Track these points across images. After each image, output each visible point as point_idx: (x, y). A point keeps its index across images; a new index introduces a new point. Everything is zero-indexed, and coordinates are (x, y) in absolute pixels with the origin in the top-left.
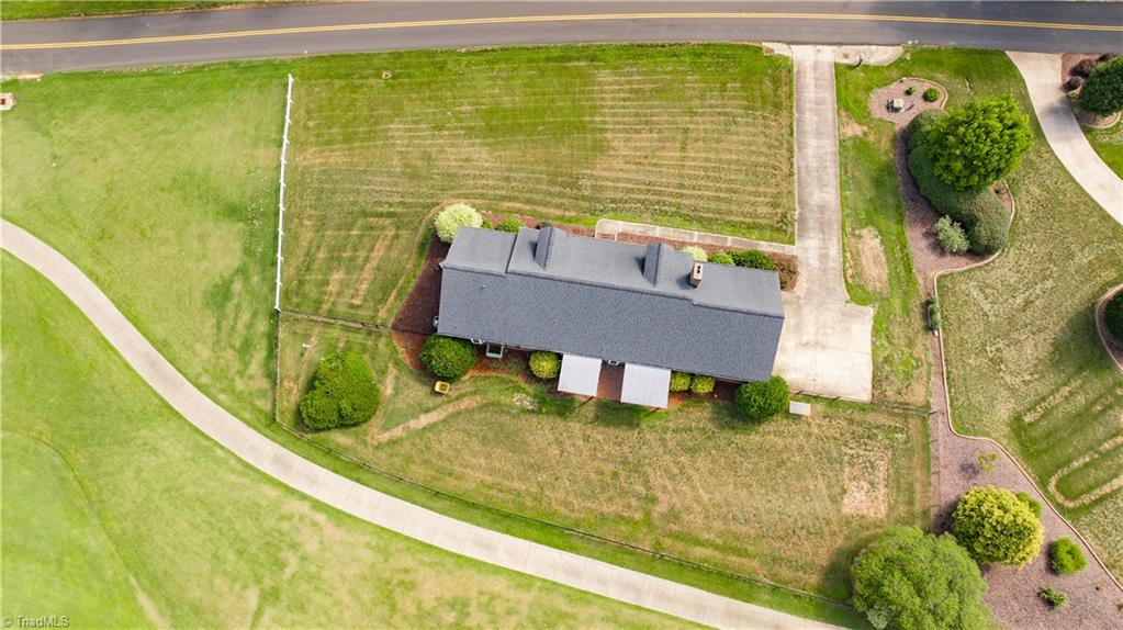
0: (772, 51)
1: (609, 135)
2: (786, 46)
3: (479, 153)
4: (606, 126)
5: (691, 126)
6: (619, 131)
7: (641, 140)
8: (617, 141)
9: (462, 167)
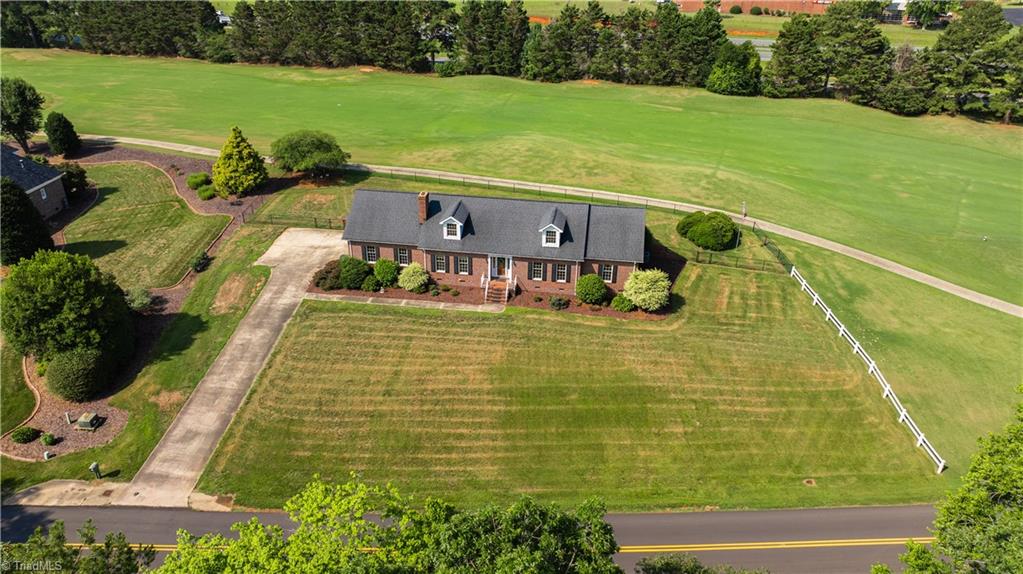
0: (220, 501)
1: (487, 386)
2: (194, 506)
3: (644, 370)
4: (490, 397)
5: (381, 398)
6: (474, 392)
7: (447, 381)
8: (478, 381)
9: (660, 356)
